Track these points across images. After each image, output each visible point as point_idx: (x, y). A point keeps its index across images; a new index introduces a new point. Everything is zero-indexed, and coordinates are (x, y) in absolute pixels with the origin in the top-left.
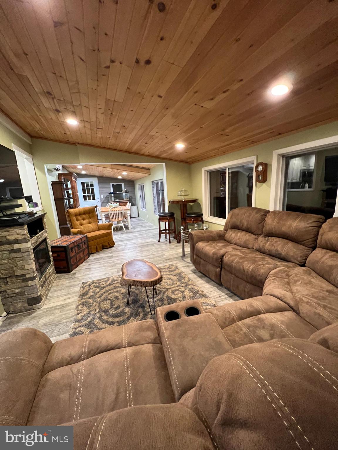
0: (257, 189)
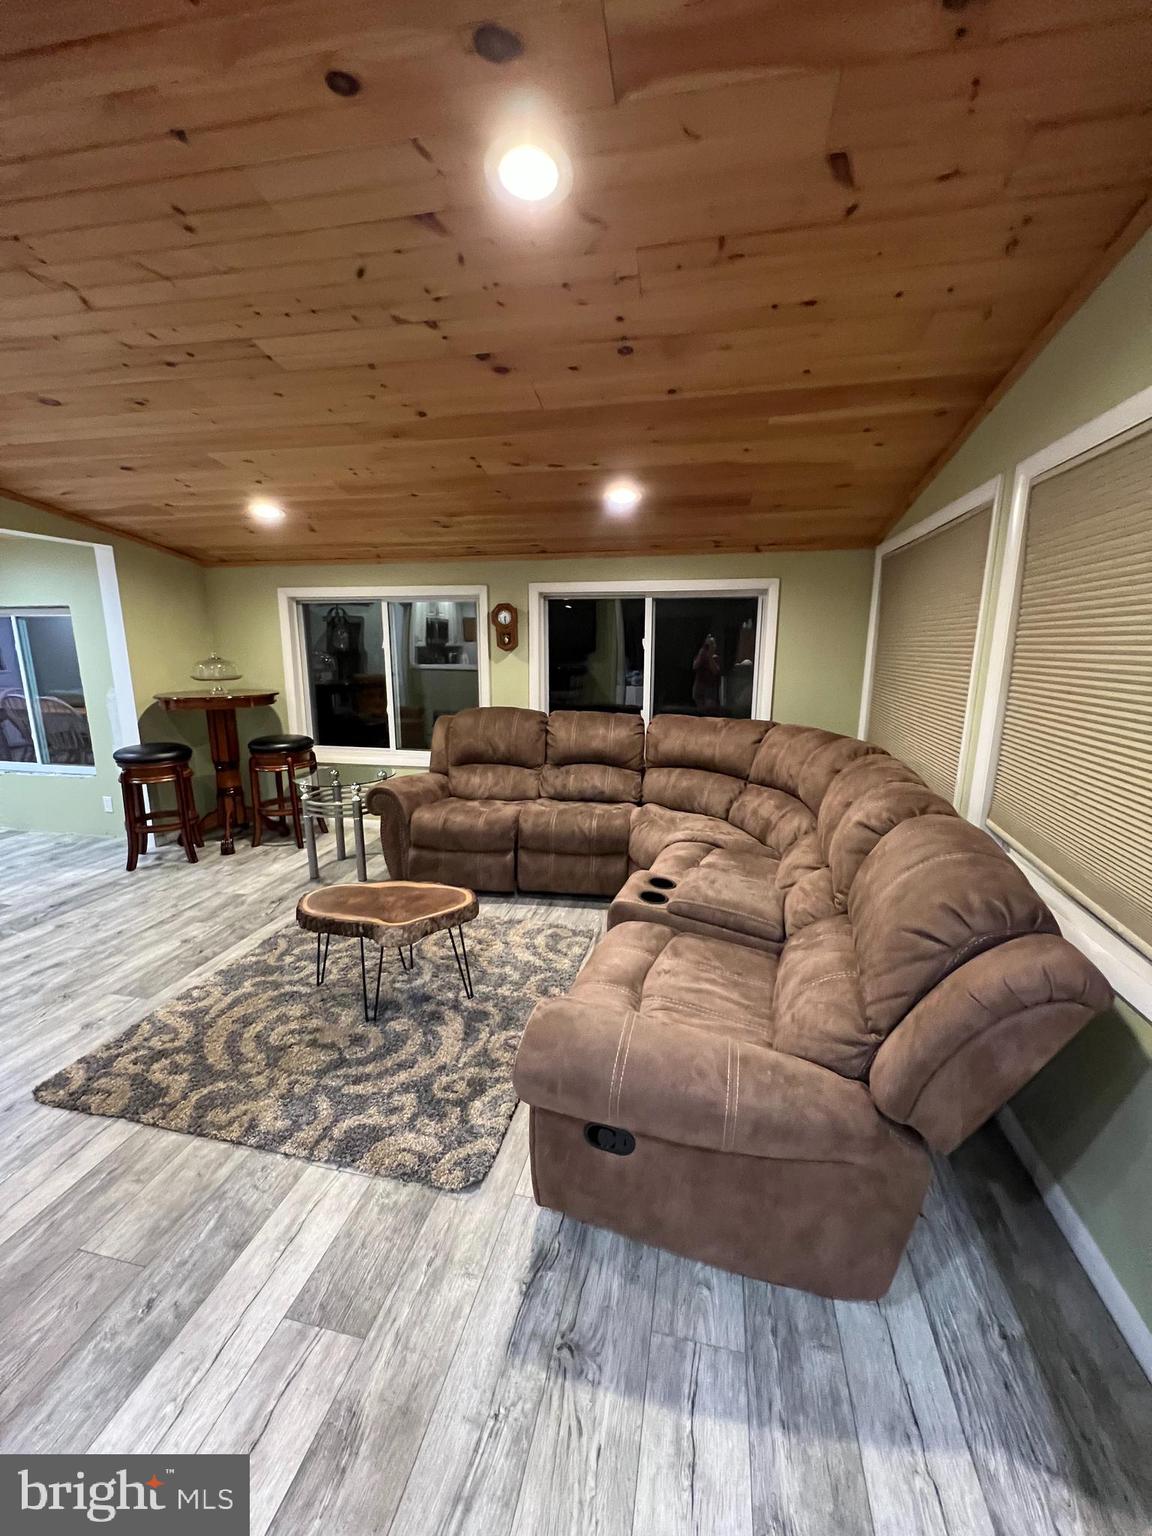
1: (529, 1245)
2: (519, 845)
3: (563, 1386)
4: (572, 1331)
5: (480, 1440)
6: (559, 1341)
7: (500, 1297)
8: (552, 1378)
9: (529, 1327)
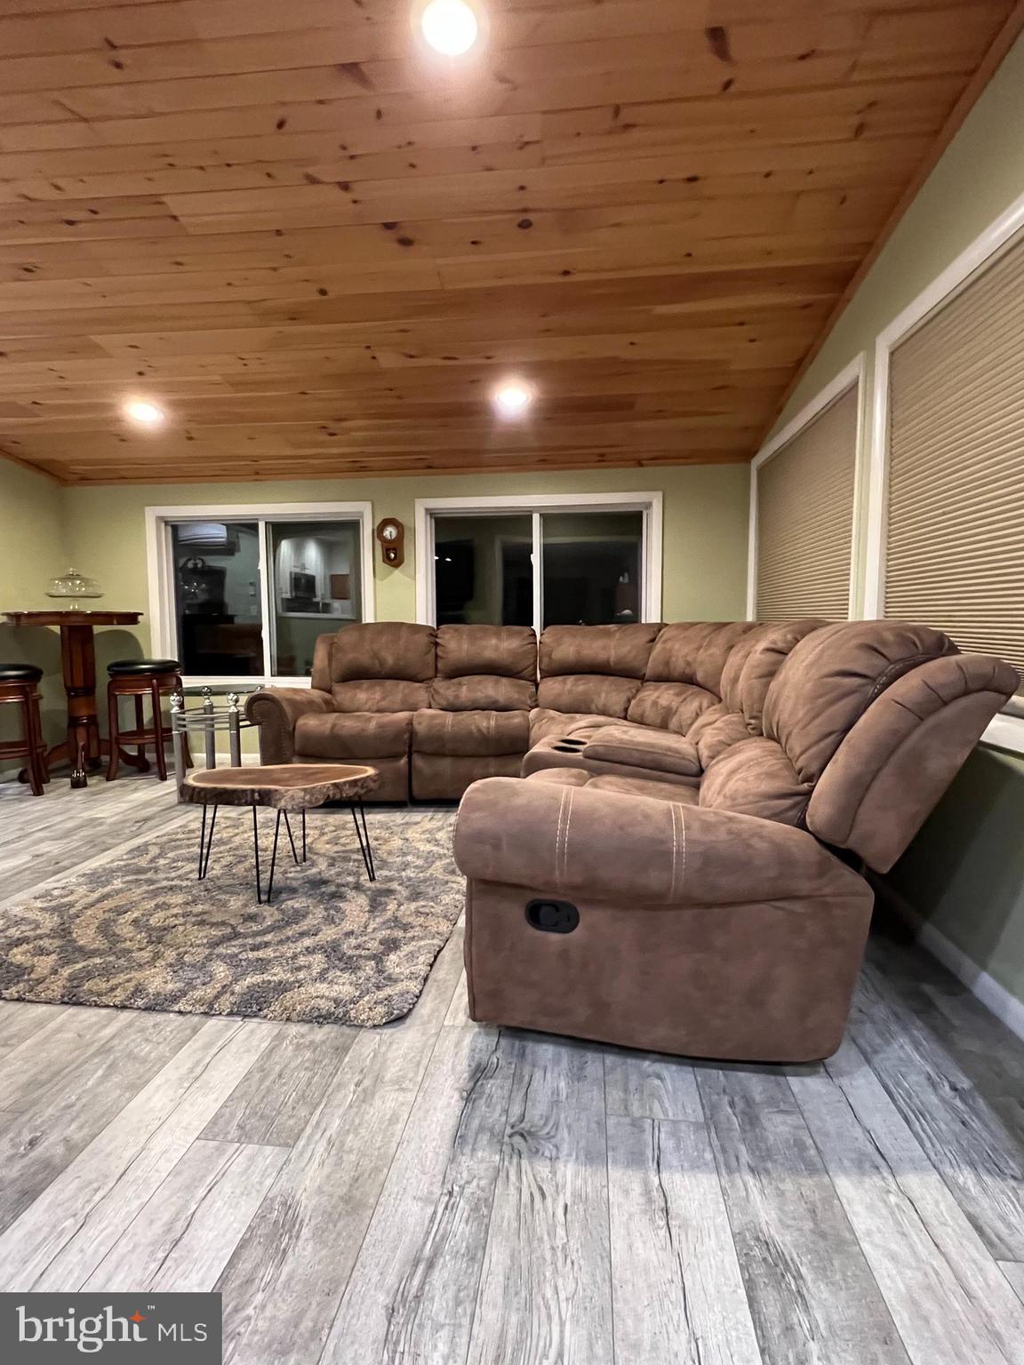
0: (377, 581)
1: (465, 1063)
2: (413, 749)
3: (519, 1165)
4: (522, 1122)
5: (435, 1212)
6: (509, 1131)
7: (441, 1103)
8: (507, 1158)
9: (475, 1123)
